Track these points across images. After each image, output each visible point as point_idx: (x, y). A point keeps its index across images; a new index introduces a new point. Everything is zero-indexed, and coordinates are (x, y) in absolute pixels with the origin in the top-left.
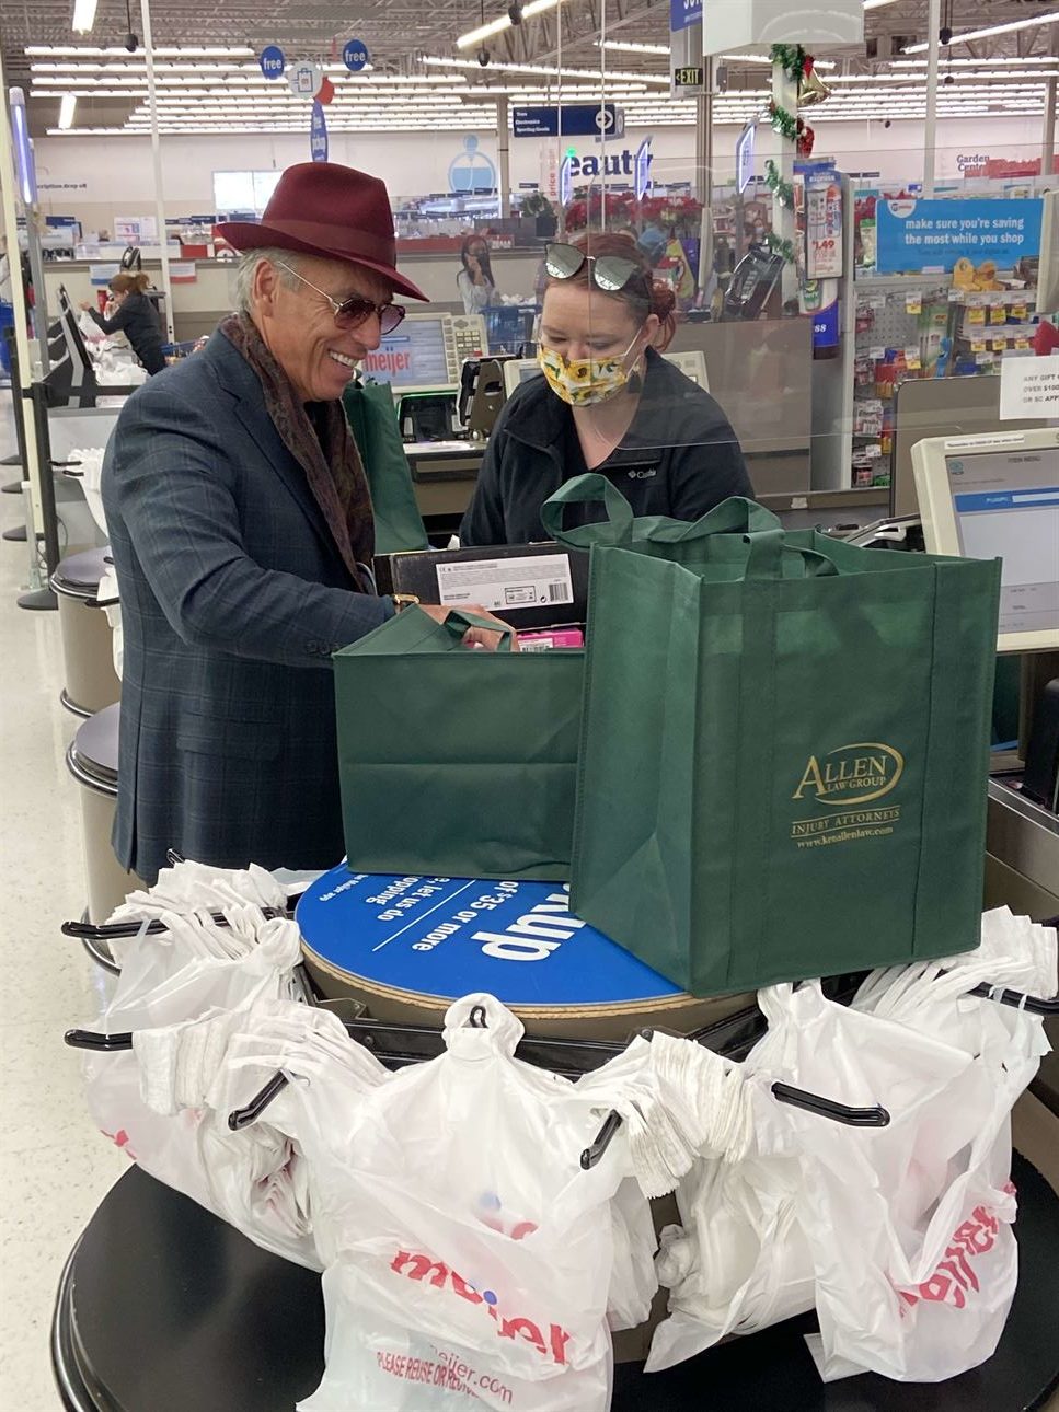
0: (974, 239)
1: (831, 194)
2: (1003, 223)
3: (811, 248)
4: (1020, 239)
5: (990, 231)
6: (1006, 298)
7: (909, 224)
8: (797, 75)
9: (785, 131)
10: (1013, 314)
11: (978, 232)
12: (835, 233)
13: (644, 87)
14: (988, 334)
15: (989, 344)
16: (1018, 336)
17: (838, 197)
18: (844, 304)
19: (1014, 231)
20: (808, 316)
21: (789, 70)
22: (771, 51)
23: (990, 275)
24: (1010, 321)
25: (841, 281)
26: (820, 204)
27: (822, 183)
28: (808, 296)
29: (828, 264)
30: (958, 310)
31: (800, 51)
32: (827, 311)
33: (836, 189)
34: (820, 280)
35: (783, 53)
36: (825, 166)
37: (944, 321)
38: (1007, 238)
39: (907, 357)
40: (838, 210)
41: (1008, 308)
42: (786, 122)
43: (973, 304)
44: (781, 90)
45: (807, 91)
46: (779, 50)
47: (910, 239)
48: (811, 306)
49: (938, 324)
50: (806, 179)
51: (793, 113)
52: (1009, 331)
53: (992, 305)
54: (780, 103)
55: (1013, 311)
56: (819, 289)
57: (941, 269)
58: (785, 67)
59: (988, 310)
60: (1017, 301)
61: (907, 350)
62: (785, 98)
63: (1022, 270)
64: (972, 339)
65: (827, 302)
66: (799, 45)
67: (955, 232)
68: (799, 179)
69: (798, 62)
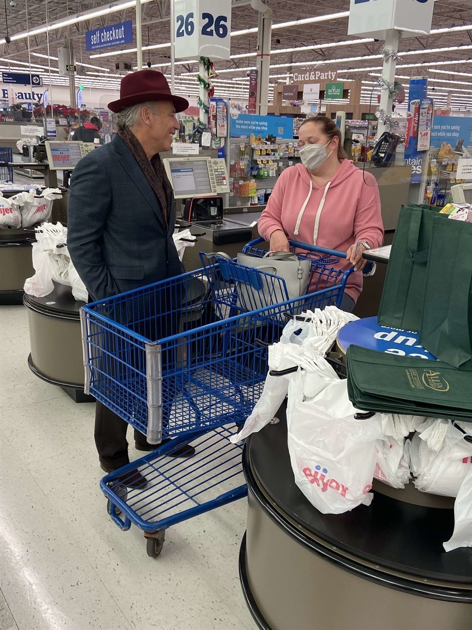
0: (254, 128)
1: (223, 109)
2: (261, 123)
3: (218, 126)
4: (266, 129)
5: (259, 125)
6: (266, 147)
7: (237, 121)
8: (208, 69)
9: (205, 86)
10: (267, 152)
11: (256, 125)
12: (225, 122)
13: (43, 70)
14: (262, 158)
15: (262, 161)
16: (270, 159)
17: (225, 111)
18: (227, 146)
19: (265, 126)
20: (217, 149)
21: (206, 66)
22: (199, 59)
23: (260, 139)
24: (268, 154)
25: (226, 138)
26: (220, 112)
27: (221, 105)
28: (216, 142)
29: (223, 132)
30: (253, 150)
31: (209, 60)
32: (222, 148)
33: (225, 108)
34: (220, 138)
35: (204, 61)
36: (221, 100)
37: (249, 153)
38: (263, 128)
39: (241, 164)
40: (226, 115)
41: (266, 150)
42: (205, 84)
43: (257, 148)
44: (202, 72)
45: (211, 74)
46: (202, 59)
47: (237, 126)
48: (218, 146)
49: (247, 154)
50: (216, 104)
51: (207, 82)
52: (267, 157)
53: (262, 149)
54: (202, 77)
55: (268, 151)
56: (220, 140)
57: (246, 137)
58: (204, 65)
59: (261, 150)
60: (269, 148)
61: (241, 162)
62: (204, 75)
63: (269, 139)
64: (258, 160)
65: (222, 145)
66: (208, 58)
67: (249, 125)
68: (214, 103)
69: (208, 64)
